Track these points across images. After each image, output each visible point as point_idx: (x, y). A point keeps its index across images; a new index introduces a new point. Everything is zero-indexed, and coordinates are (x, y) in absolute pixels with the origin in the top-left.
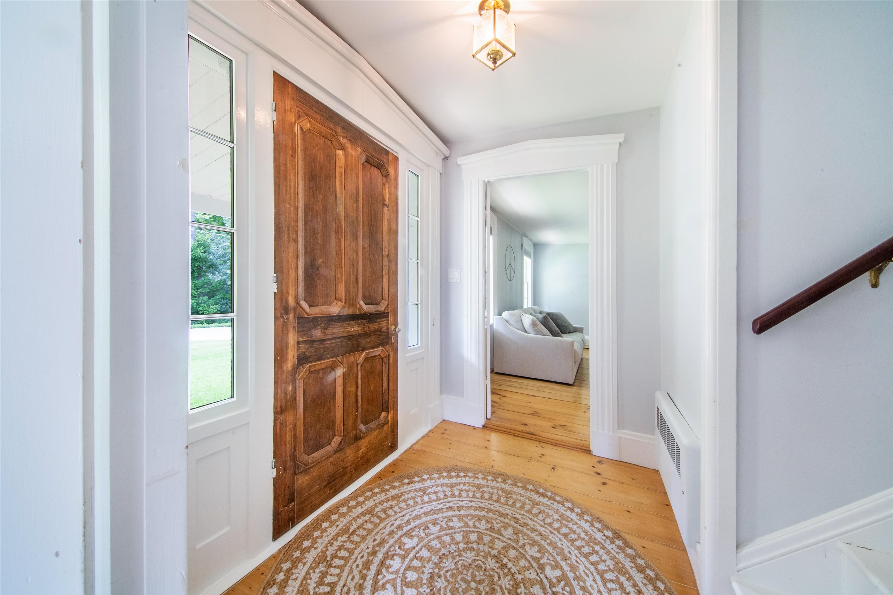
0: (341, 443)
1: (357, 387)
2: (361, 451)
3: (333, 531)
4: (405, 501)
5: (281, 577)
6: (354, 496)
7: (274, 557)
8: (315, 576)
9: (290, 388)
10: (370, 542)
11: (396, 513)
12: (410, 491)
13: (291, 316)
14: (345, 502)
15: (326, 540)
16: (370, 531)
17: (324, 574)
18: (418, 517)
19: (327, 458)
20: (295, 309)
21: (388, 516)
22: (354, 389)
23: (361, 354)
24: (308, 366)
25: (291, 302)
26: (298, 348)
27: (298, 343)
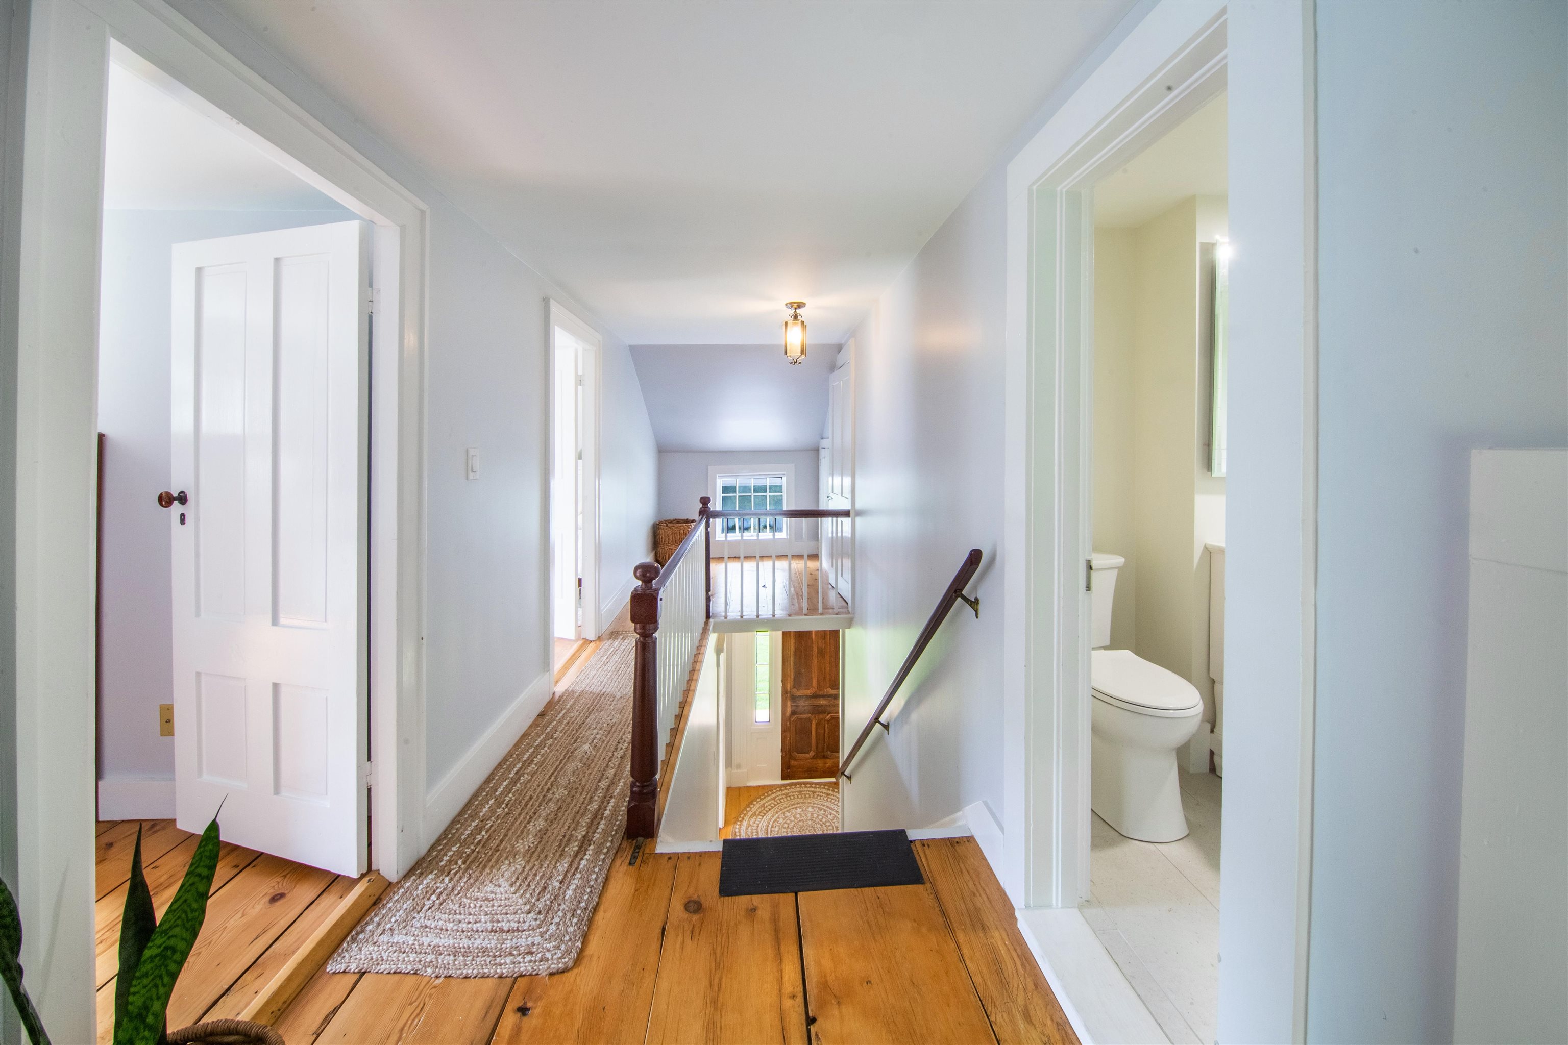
0: (814, 755)
1: (825, 732)
2: (828, 765)
3: (798, 789)
4: (829, 798)
5: (774, 791)
6: (816, 784)
7: (779, 785)
8: (780, 797)
9: (788, 723)
10: (801, 801)
11: (820, 799)
12: (836, 796)
13: (788, 695)
14: (811, 784)
15: (793, 790)
16: (806, 797)
17: (783, 798)
18: (824, 805)
19: (807, 759)
20: (790, 692)
21: (817, 798)
22: (823, 732)
23: (828, 715)
24: (795, 716)
25: (788, 689)
26: (792, 708)
27: (792, 706)
